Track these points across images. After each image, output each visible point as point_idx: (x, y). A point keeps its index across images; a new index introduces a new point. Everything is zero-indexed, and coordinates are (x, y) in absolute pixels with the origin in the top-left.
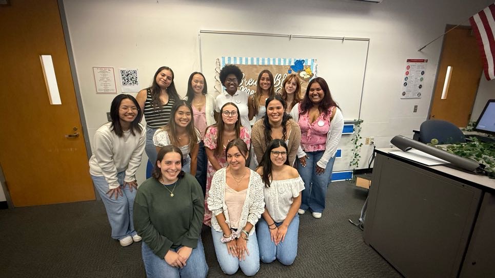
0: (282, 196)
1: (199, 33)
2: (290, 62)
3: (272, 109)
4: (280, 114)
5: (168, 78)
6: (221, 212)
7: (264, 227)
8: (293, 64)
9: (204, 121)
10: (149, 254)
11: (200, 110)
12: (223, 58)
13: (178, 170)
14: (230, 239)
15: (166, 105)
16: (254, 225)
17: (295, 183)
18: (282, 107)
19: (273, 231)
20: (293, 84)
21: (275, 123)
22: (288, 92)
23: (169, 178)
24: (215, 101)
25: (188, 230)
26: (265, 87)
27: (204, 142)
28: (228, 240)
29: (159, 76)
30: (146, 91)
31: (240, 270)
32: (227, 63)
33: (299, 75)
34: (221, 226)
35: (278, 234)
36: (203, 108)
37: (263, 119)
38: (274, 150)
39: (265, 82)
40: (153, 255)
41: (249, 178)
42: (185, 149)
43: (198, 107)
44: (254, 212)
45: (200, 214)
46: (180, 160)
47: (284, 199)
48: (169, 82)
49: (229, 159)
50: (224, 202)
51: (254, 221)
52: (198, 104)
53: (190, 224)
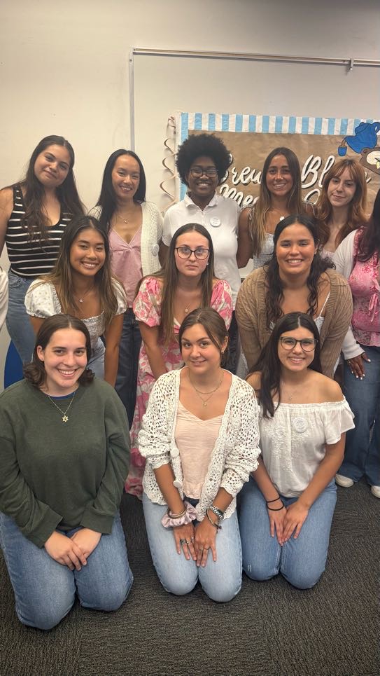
0: (300, 437)
1: (132, 57)
2: (344, 127)
3: (287, 244)
4: (304, 257)
5: (61, 164)
6: (166, 462)
7: (255, 504)
8: (350, 132)
9: (136, 266)
10: (14, 538)
11: (128, 239)
12: (185, 117)
13: (80, 366)
14: (182, 520)
15: (56, 227)
16: (234, 495)
17: (333, 411)
18: (312, 242)
19: (274, 515)
20: (347, 183)
21: (293, 277)
22: (333, 202)
23: (61, 381)
24: (163, 219)
25: (93, 496)
26: (280, 189)
27: (135, 311)
28: (176, 522)
29: (42, 159)
30: (10, 193)
31: (199, 589)
32: (192, 127)
33: (364, 160)
34: (163, 493)
35: (286, 521)
36: (134, 235)
37: (266, 268)
38: (286, 335)
39: (279, 176)
40: (23, 540)
41: (228, 392)
42: (92, 323)
43: (124, 234)
44: (233, 468)
45: (121, 463)
46: (84, 346)
47: (305, 446)
48: (64, 173)
49: (186, 351)
50: (173, 441)
51: (233, 486)
52: (125, 227)
53: (100, 484)
